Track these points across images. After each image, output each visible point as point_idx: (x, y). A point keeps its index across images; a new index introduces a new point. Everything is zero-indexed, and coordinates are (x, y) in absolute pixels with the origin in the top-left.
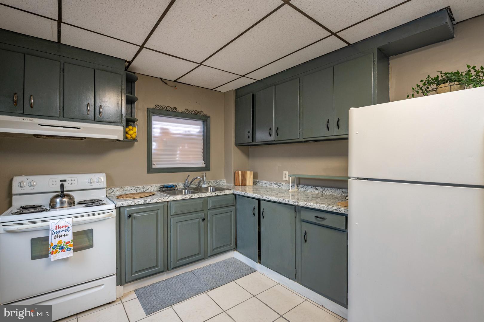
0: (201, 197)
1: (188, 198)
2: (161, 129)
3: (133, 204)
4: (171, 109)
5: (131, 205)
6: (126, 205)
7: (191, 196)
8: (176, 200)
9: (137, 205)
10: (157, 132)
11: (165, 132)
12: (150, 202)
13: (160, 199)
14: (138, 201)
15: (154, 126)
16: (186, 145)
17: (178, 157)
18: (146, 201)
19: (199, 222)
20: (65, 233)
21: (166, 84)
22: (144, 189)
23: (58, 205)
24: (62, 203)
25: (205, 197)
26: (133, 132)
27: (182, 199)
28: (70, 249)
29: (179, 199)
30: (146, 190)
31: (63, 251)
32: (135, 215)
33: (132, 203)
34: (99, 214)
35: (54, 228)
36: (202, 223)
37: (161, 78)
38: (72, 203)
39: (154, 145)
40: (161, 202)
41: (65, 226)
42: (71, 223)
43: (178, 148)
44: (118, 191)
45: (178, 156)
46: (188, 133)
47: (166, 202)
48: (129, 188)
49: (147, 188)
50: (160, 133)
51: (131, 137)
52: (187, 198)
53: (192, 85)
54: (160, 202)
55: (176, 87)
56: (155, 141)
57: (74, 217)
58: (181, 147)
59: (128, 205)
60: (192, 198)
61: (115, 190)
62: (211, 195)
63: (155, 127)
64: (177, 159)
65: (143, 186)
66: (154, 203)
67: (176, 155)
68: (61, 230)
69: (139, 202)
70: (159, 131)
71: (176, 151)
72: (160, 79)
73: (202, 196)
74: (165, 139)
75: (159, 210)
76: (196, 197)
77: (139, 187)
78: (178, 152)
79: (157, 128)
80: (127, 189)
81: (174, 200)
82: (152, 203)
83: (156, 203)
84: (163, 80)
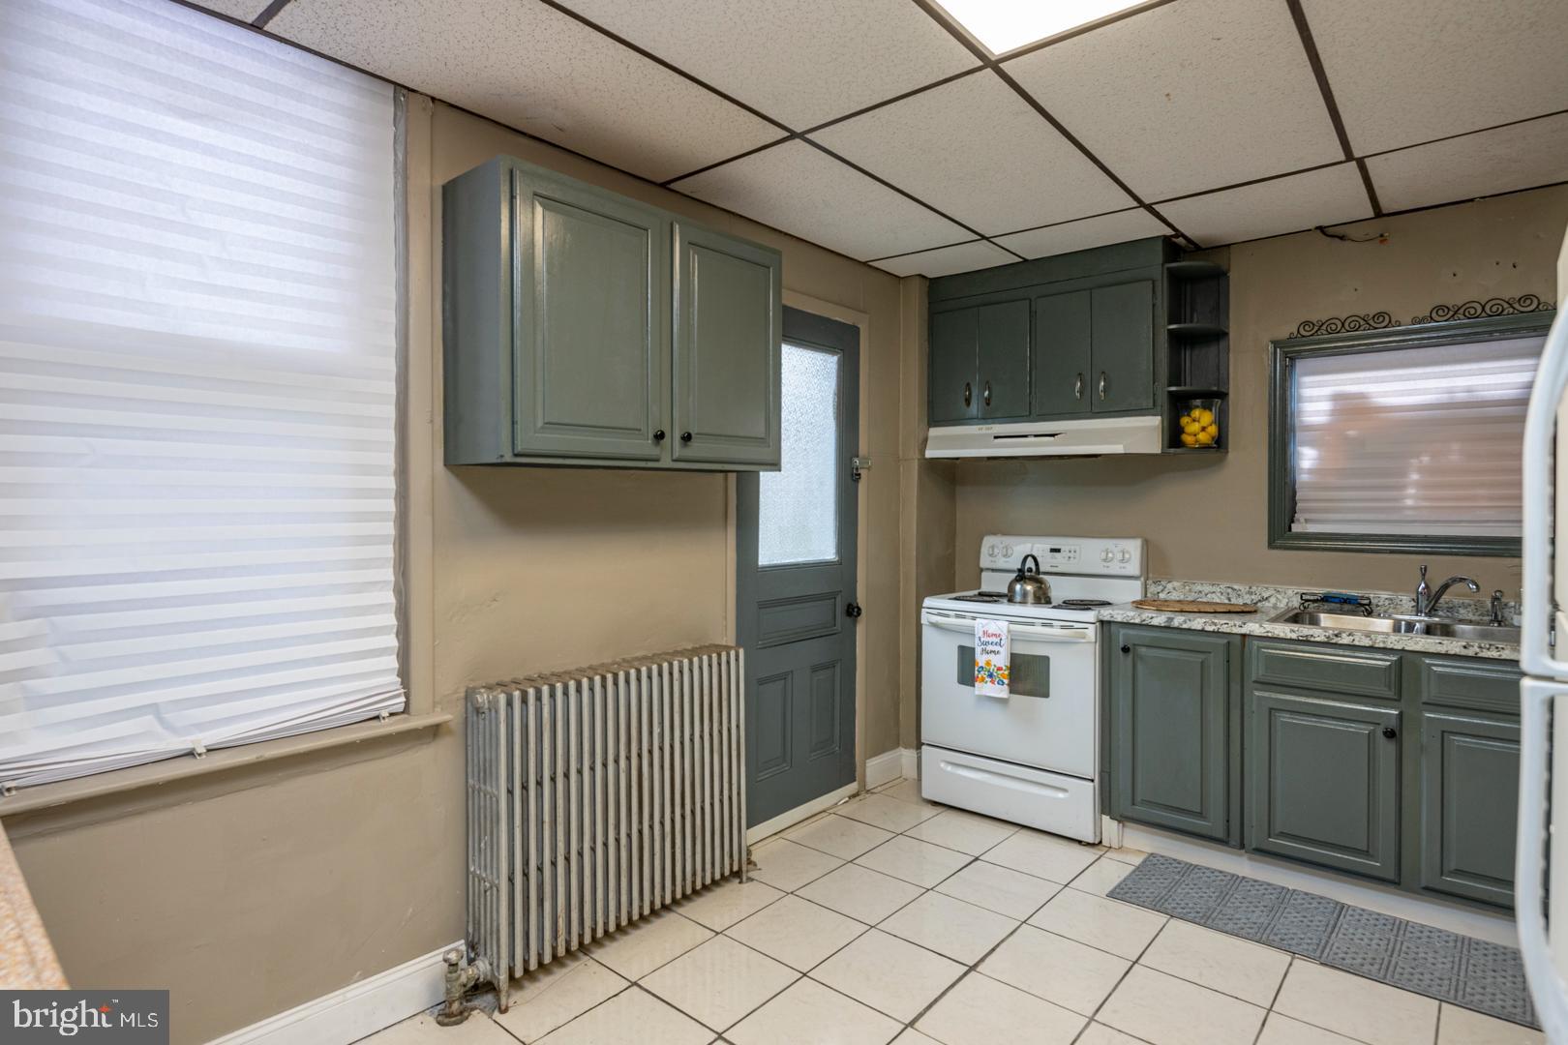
0: (1381, 645)
1: (1322, 639)
2: (1337, 398)
3: (1137, 621)
4: (1362, 322)
5: (1132, 621)
6: (1119, 620)
7: (1336, 636)
8: (1270, 635)
9: (1147, 625)
10: (1317, 413)
11: (1350, 408)
12: (1185, 626)
13: (1215, 624)
14: (1150, 615)
15: (1306, 392)
16: (1455, 446)
17: (1411, 497)
18: (1171, 619)
19: (1370, 736)
20: (996, 648)
21: (1342, 238)
22: (1253, 597)
23: (1018, 598)
24: (1025, 594)
25: (1403, 650)
26: (1199, 425)
27: (1294, 636)
28: (1003, 684)
29: (1282, 635)
30: (1260, 601)
31: (993, 682)
32: (1143, 650)
33: (1133, 618)
34: (1063, 627)
35: (981, 634)
36: (1386, 749)
37: (1321, 229)
38: (1043, 598)
39: (1307, 458)
40: (1218, 632)
41: (995, 635)
42: (1005, 630)
43: (1414, 461)
44: (1174, 591)
45: (1411, 491)
46: (1461, 396)
47: (1239, 637)
48: (1207, 588)
49: (1265, 595)
50: (1333, 412)
51: (1197, 441)
52: (1318, 639)
53: (1472, 200)
54: (1213, 632)
55: (1382, 236)
56: (1311, 444)
57: (1011, 622)
58: (1426, 459)
59: (1125, 621)
60: (1340, 642)
61: (1170, 586)
62: (1442, 649)
63: (1310, 397)
64: (1409, 502)
65: (1250, 588)
66: (1195, 630)
67: (1403, 487)
68: (990, 640)
69: (1152, 618)
70: (1326, 406)
71: (1403, 473)
72: (1318, 231)
73: (1390, 646)
74: (1352, 433)
75: (1210, 653)
76: (1356, 643)
77: (1235, 587)
78: (1415, 477)
79: (1318, 399)
80: (1199, 588)
81: (1265, 635)
82: (1189, 629)
83: (1203, 630)
84: (1331, 231)
